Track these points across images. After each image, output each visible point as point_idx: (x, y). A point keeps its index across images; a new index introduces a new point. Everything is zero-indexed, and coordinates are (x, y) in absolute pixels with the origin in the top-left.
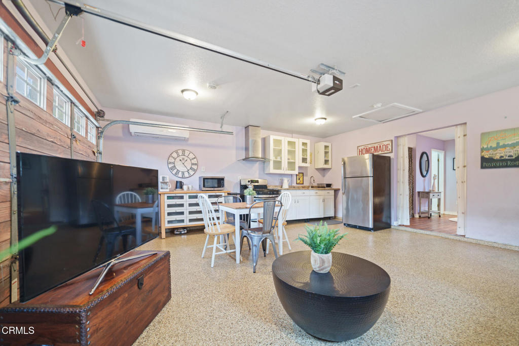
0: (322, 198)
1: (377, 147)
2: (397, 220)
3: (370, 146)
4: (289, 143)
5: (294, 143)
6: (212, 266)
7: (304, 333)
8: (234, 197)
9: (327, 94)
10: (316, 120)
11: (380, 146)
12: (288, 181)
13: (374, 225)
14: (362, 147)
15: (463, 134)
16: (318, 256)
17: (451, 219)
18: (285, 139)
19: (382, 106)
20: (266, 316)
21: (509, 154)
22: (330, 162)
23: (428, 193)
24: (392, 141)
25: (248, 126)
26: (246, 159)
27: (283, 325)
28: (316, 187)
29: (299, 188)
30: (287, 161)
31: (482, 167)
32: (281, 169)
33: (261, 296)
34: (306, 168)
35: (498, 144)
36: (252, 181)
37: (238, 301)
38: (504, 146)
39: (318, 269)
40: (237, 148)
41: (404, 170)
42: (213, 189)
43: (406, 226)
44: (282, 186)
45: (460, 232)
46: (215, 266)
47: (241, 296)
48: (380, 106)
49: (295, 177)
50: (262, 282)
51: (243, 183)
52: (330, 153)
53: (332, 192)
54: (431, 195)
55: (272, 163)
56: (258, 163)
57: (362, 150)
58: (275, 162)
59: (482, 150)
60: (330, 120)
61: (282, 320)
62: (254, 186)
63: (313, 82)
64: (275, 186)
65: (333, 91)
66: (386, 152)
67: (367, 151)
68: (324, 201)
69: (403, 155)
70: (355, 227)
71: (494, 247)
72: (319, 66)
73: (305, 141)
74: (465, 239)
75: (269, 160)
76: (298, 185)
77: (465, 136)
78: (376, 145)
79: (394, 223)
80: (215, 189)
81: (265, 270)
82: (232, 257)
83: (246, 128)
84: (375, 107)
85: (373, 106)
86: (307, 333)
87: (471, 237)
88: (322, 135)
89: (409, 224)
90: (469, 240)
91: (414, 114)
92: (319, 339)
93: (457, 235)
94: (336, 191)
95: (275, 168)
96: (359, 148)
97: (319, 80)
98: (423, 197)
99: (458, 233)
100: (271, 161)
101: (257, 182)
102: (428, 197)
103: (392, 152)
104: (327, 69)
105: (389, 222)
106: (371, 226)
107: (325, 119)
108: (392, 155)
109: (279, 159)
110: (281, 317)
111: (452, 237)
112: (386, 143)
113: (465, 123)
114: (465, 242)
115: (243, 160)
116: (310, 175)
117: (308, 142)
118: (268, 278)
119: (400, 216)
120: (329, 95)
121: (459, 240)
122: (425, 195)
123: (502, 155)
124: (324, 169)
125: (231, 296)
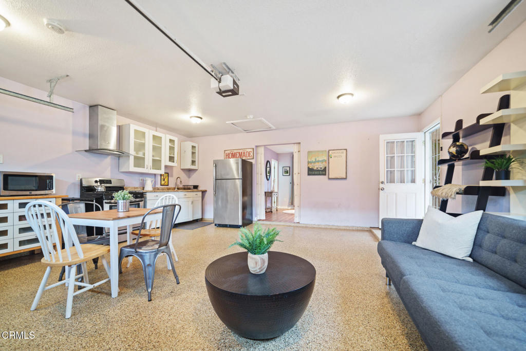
0: (191, 200)
1: (242, 153)
2: (256, 216)
3: (235, 151)
4: (154, 137)
5: (160, 138)
6: (68, 315)
7: (251, 342)
8: (86, 204)
9: (224, 94)
10: (191, 117)
11: (244, 152)
12: (152, 181)
13: (243, 223)
14: (229, 152)
15: (298, 151)
16: (260, 257)
17: (284, 212)
18: (150, 132)
19: (254, 118)
20: (202, 346)
21: (320, 167)
22: (197, 162)
23: (271, 193)
24: (253, 149)
25: (97, 106)
26: (91, 150)
27: (227, 345)
28: (181, 189)
29: (163, 190)
30: (151, 158)
31: (309, 174)
32: (144, 168)
33: (178, 326)
34: (172, 167)
35: (316, 159)
36: (102, 182)
37: (152, 347)
38: (318, 161)
39: (258, 271)
40: (74, 133)
41: (261, 174)
42: (28, 193)
43: (263, 220)
44: (144, 188)
45: (296, 220)
46: (74, 314)
47: (152, 338)
48: (252, 118)
49: (159, 177)
50: (169, 309)
51: (85, 184)
52: (197, 154)
53: (200, 194)
54: (273, 194)
55: (132, 159)
56: (110, 157)
57: (229, 154)
58: (136, 158)
59: (309, 162)
60: (206, 120)
61: (222, 341)
62: (106, 187)
63: (215, 78)
64: (135, 188)
65: (230, 93)
66: (249, 158)
67: (234, 156)
68: (192, 202)
69: (261, 161)
70: (225, 226)
71: (314, 228)
72: (221, 64)
73: (172, 138)
74: (300, 225)
75: (128, 156)
76: (162, 186)
77: (299, 152)
78: (240, 151)
79: (255, 219)
80: (33, 193)
81: (163, 294)
82: (104, 291)
83: (91, 107)
84: (248, 117)
85: (246, 116)
86: (255, 340)
87: (302, 223)
88: (189, 134)
89: (264, 218)
90: (302, 225)
91: (270, 129)
92: (268, 340)
93: (294, 223)
94: (204, 192)
95: (135, 166)
96: (226, 152)
97: (220, 79)
98: (268, 196)
99: (295, 221)
100: (130, 157)
101: (109, 182)
102: (271, 196)
103: (253, 158)
104: (228, 70)
105: (251, 218)
106: (240, 224)
107: (201, 118)
108: (253, 161)
109: (140, 155)
110: (219, 338)
111: (293, 224)
112: (249, 150)
113: (300, 143)
114: (301, 227)
115: (86, 151)
116: (175, 176)
117: (176, 139)
118: (172, 301)
119: (258, 212)
120: (224, 96)
121: (297, 226)
122: (269, 195)
123: (318, 167)
124: (190, 170)
125: (136, 345)
